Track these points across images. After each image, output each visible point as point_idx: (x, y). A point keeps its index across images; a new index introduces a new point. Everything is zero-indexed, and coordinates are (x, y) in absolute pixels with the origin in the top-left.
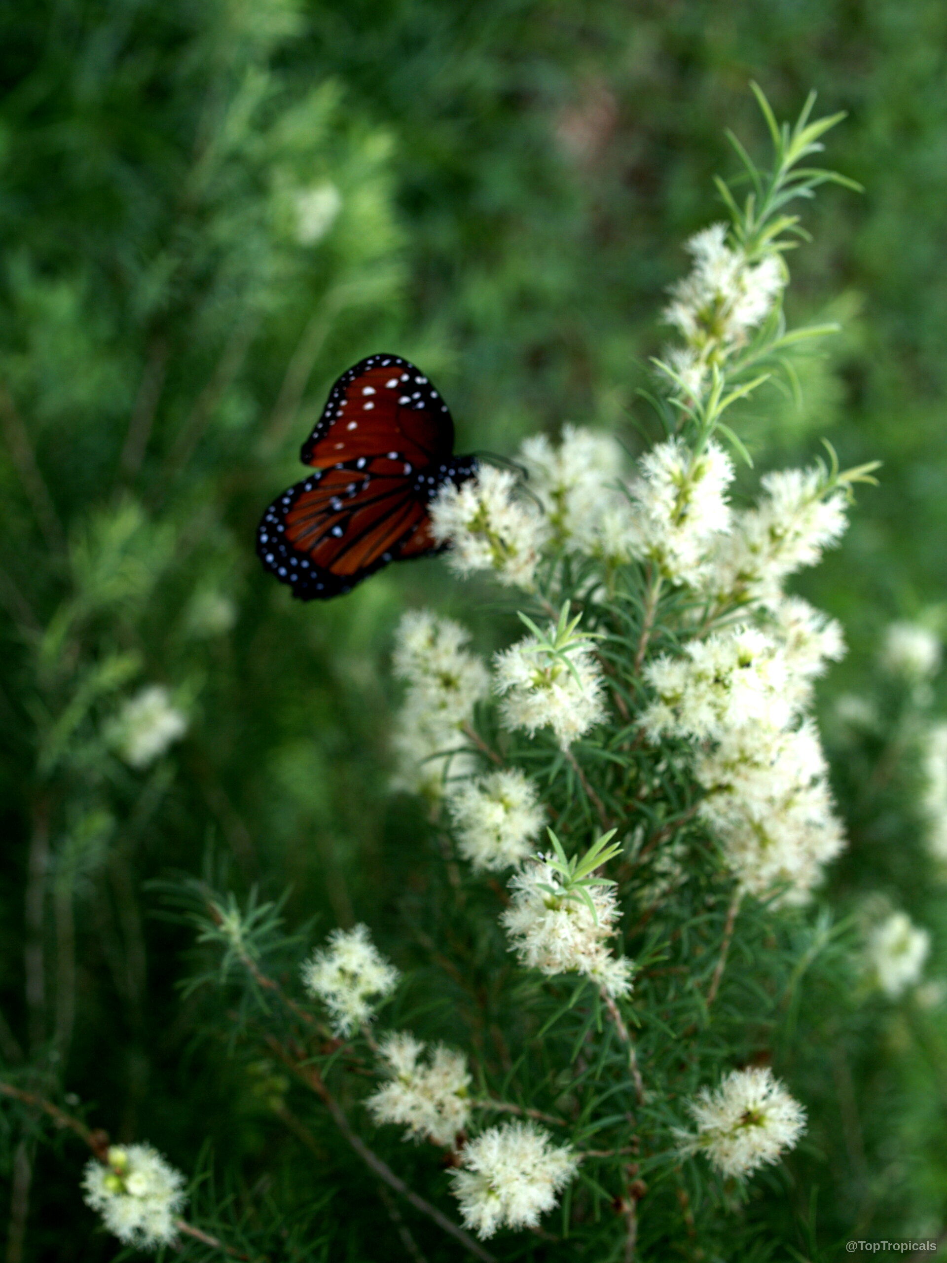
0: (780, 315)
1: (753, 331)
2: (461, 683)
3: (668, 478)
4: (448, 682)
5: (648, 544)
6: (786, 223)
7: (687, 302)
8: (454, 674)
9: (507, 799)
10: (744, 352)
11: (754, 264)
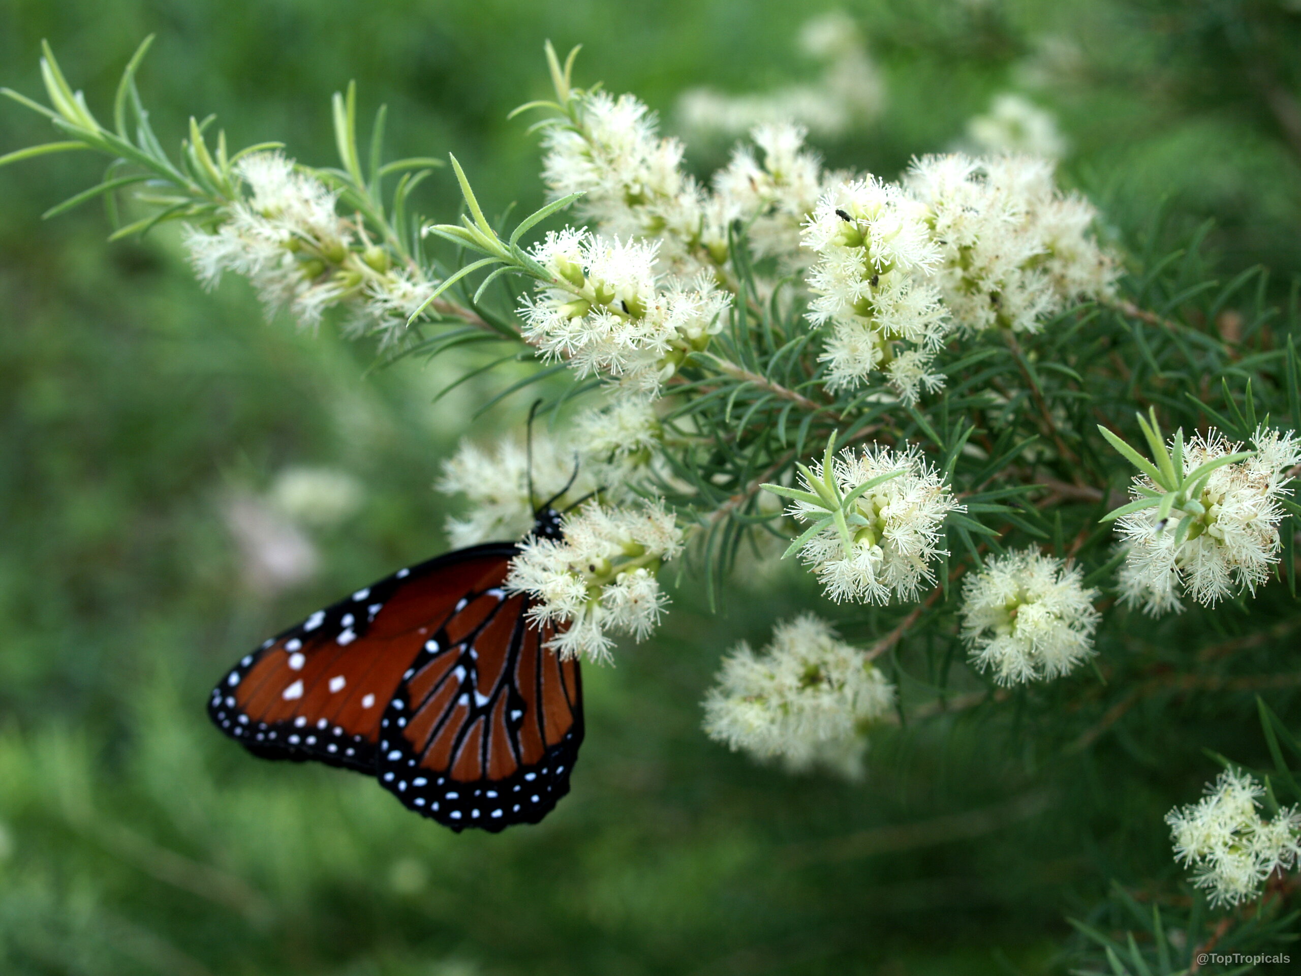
0: (324, 172)
1: (343, 209)
2: (813, 659)
3: (577, 321)
4: (812, 679)
5: (662, 364)
6: (196, 146)
7: (291, 294)
8: (801, 670)
9: (1013, 599)
10: (369, 226)
11: (248, 191)
